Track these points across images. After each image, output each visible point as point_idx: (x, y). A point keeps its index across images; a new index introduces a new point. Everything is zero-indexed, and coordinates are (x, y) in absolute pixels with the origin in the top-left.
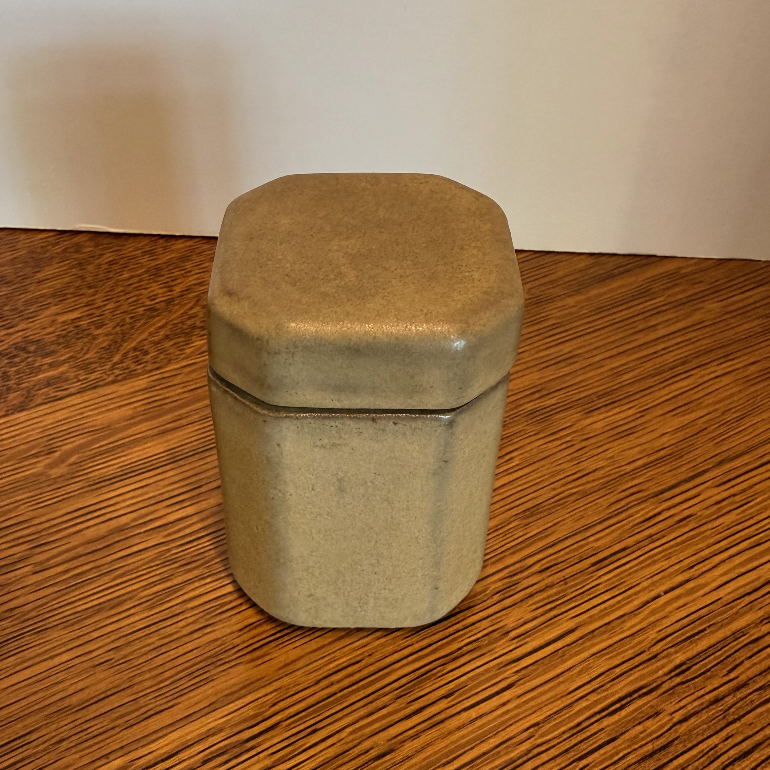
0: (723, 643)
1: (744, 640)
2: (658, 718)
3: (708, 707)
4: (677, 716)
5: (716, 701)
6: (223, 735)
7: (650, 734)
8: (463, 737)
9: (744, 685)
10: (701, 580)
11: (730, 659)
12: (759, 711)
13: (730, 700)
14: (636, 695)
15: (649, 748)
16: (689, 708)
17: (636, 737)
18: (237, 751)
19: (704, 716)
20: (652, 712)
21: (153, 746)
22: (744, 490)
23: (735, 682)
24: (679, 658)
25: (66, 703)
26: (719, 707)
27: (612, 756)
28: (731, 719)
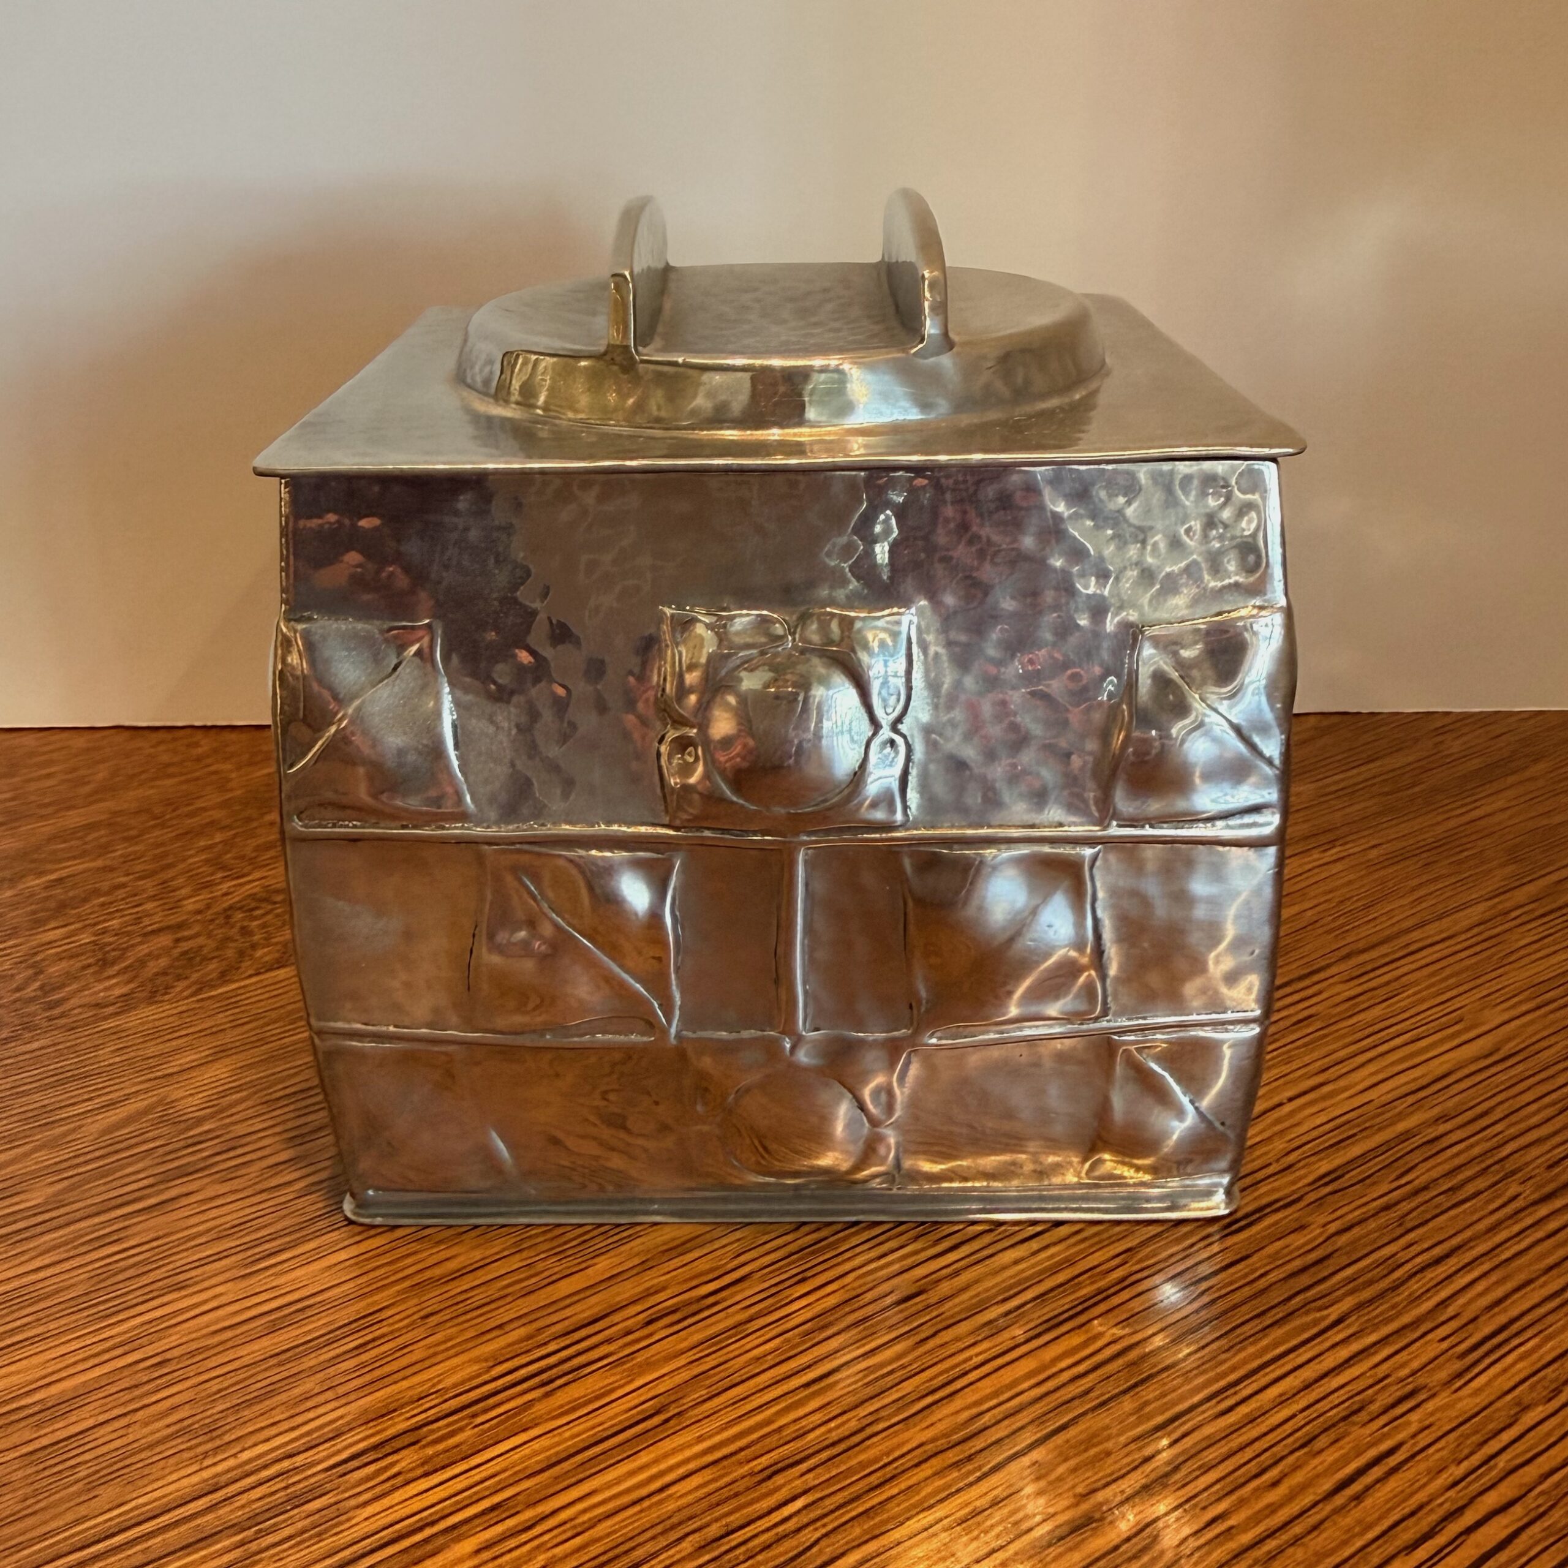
0: (1386, 1146)
1: (1417, 1141)
2: (1305, 1232)
3: (1377, 1213)
4: (1333, 1228)
5: (1387, 1208)
6: (668, 1293)
7: (1298, 1248)
8: (1023, 1271)
9: (1425, 1188)
10: (1342, 1083)
11: (1401, 1162)
12: (1452, 1213)
13: (1405, 1206)
14: (1268, 1210)
15: (1298, 1264)
16: (1350, 1216)
17: (1277, 1253)
18: (695, 1307)
19: (1372, 1225)
20: (1295, 1225)
21: (567, 1312)
22: (1388, 983)
23: (1408, 1188)
24: (1324, 1167)
25: (428, 1274)
26: (1394, 1214)
27: (1246, 1275)
28: (1409, 1225)
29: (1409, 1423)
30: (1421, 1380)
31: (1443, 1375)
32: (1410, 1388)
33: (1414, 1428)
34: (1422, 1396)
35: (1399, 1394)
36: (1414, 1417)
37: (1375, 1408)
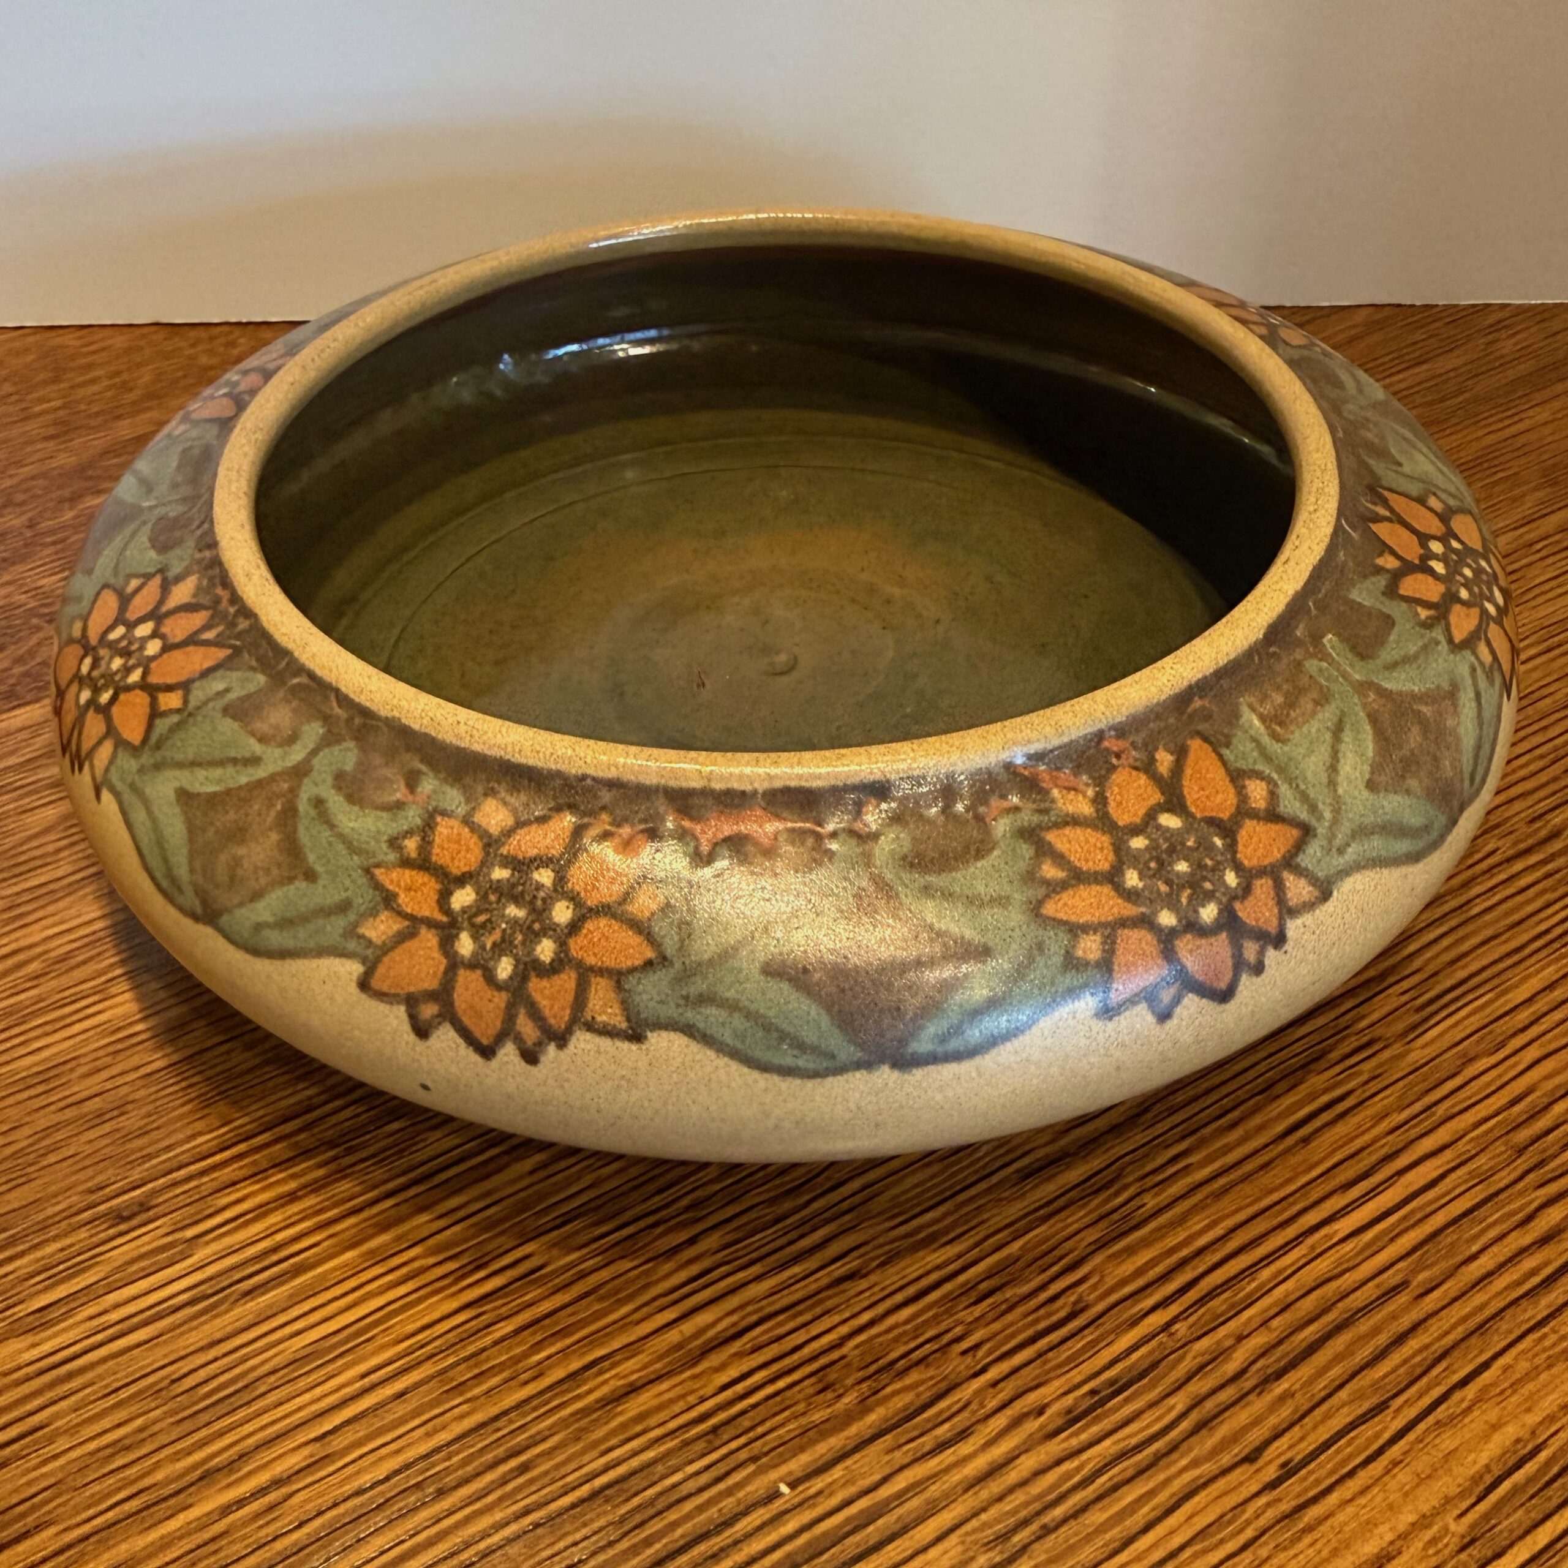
29: (1360, 1073)
30: (1378, 1031)
31: (1400, 1026)
32: (1365, 1039)
33: (1365, 1077)
34: (1376, 1047)
35: (1356, 1044)
36: (1367, 1066)
37: (1335, 1055)
